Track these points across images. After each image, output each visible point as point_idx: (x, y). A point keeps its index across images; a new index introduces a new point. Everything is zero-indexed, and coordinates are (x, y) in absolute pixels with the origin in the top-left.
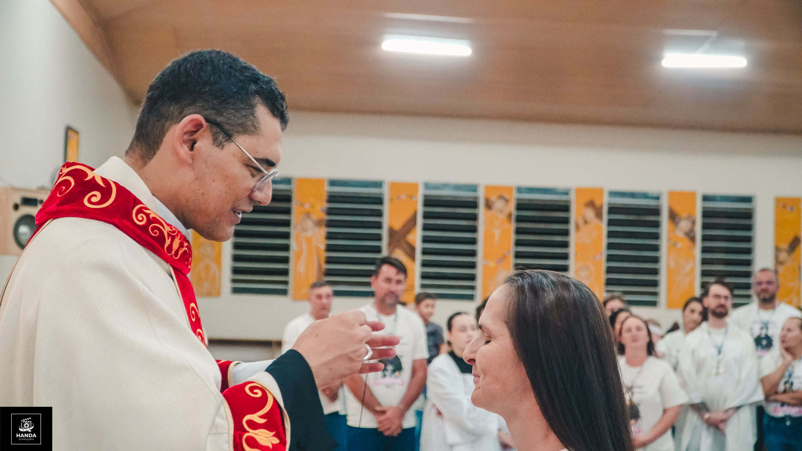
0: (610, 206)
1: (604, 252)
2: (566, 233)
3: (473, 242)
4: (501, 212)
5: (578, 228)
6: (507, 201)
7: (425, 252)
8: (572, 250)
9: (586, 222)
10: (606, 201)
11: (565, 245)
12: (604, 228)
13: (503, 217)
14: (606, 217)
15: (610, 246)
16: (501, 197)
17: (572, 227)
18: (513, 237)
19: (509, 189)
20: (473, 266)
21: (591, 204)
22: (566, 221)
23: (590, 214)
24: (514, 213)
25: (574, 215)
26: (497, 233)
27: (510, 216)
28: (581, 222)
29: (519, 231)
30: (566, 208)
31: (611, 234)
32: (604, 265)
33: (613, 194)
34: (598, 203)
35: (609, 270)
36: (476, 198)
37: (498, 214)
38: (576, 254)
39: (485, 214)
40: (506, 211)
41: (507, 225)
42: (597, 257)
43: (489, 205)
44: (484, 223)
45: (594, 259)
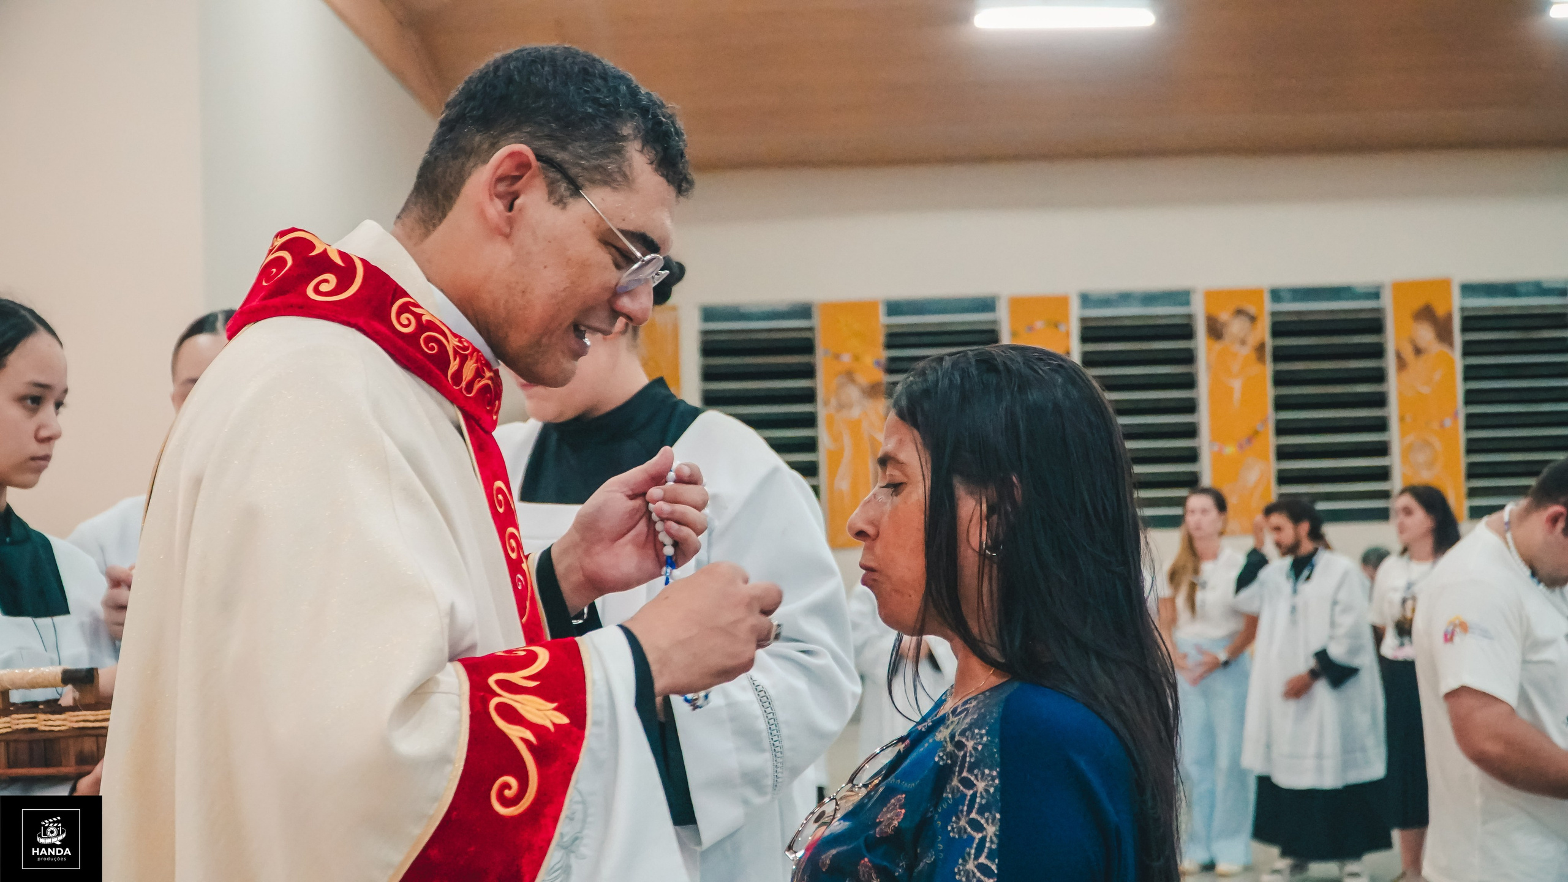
0: (1467, 314)
1: (1462, 411)
2: (1379, 376)
3: (1190, 407)
4: (1243, 342)
5: (1402, 364)
6: (1253, 319)
8: (1393, 411)
9: (1418, 351)
10: (1456, 304)
11: (1380, 401)
12: (1458, 363)
13: (1247, 351)
14: (1458, 338)
15: (1471, 398)
16: (1239, 312)
17: (1390, 363)
18: (1270, 392)
19: (1254, 294)
20: (1192, 456)
21: (1426, 314)
22: (1378, 352)
23: (1425, 334)
24: (1269, 343)
25: (1392, 340)
26: (1237, 385)
27: (1261, 348)
28: (1408, 353)
29: (1280, 380)
30: (1376, 325)
31: (1470, 374)
32: (1462, 437)
33: (1469, 289)
34: (1440, 311)
35: (1473, 447)
36: (1190, 316)
37: (1236, 348)
38: (1402, 419)
39: (1209, 350)
40: (1253, 340)
41: (1256, 369)
42: (1448, 422)
43: (1216, 331)
44: (1209, 367)
45: (1442, 426)
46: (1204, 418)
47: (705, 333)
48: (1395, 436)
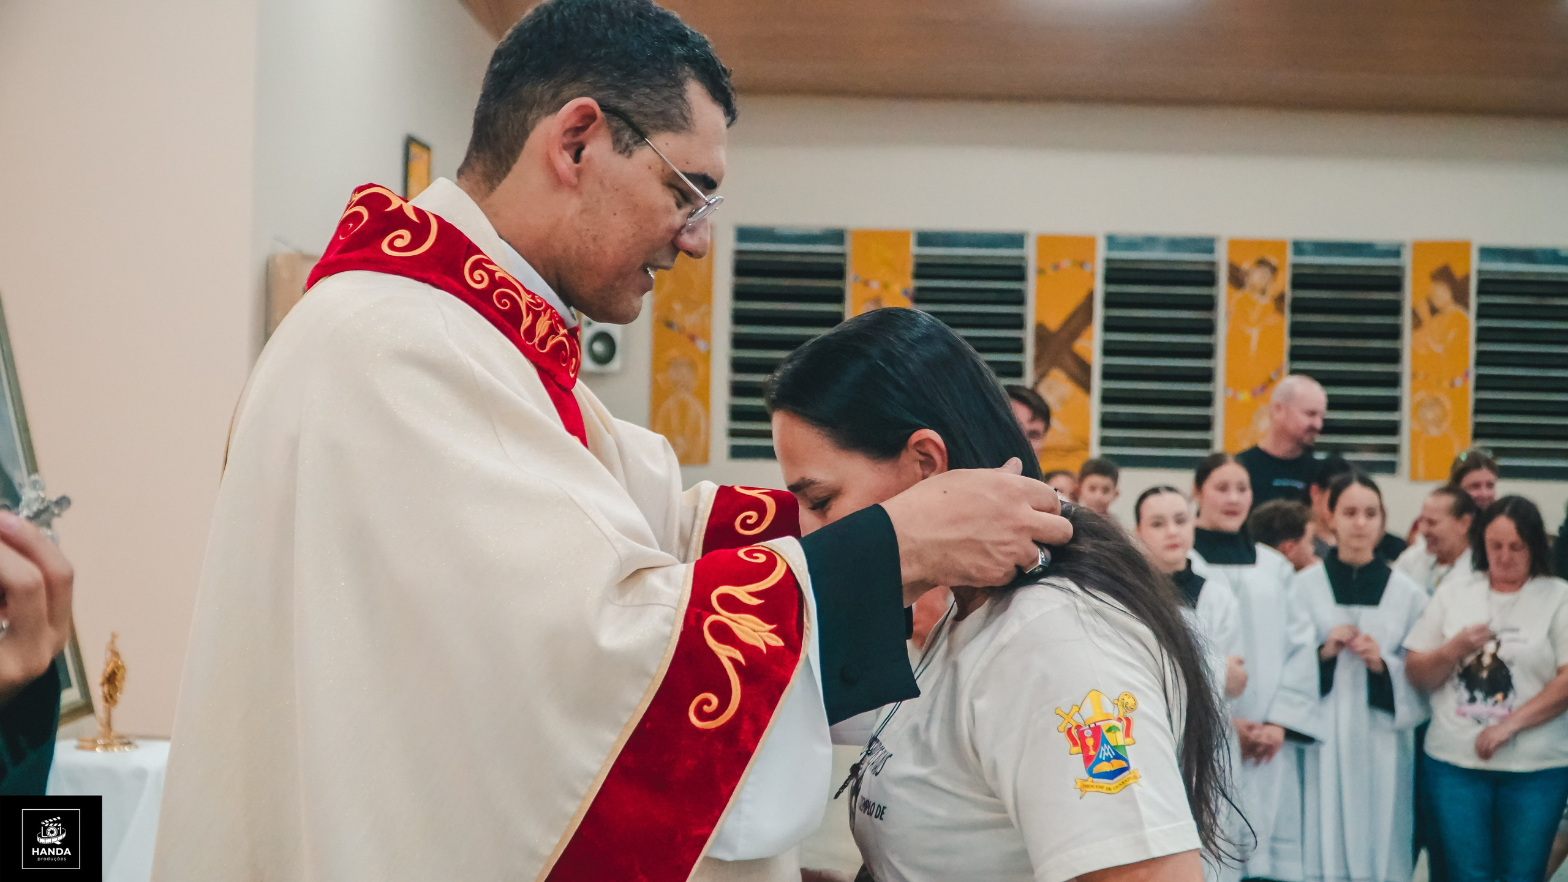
0: (1484, 277)
1: (1473, 372)
2: (1395, 333)
3: (1208, 352)
4: (1263, 292)
5: (1417, 323)
6: (1274, 270)
7: (1108, 374)
8: (1406, 367)
9: (1434, 311)
10: (1475, 264)
11: (1394, 357)
12: (1472, 324)
13: (1266, 301)
15: (1482, 359)
16: (1261, 262)
18: (1286, 342)
19: (1277, 245)
20: (1206, 400)
21: (1444, 274)
22: (1395, 309)
23: (1442, 294)
24: (1289, 294)
25: (1409, 298)
26: (1254, 333)
27: (1280, 299)
28: (1424, 312)
29: (1296, 331)
30: (1394, 282)
31: (1483, 336)
33: (1487, 253)
34: (1458, 273)
35: (1481, 408)
36: (1213, 264)
37: (1256, 297)
38: (1414, 376)
39: (1230, 297)
40: (1273, 290)
41: (1273, 319)
42: (1459, 382)
43: (1237, 279)
44: (1228, 313)
45: (1452, 385)
46: (1220, 364)
47: (739, 253)
48: (1406, 392)
